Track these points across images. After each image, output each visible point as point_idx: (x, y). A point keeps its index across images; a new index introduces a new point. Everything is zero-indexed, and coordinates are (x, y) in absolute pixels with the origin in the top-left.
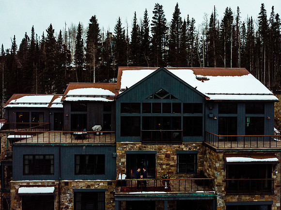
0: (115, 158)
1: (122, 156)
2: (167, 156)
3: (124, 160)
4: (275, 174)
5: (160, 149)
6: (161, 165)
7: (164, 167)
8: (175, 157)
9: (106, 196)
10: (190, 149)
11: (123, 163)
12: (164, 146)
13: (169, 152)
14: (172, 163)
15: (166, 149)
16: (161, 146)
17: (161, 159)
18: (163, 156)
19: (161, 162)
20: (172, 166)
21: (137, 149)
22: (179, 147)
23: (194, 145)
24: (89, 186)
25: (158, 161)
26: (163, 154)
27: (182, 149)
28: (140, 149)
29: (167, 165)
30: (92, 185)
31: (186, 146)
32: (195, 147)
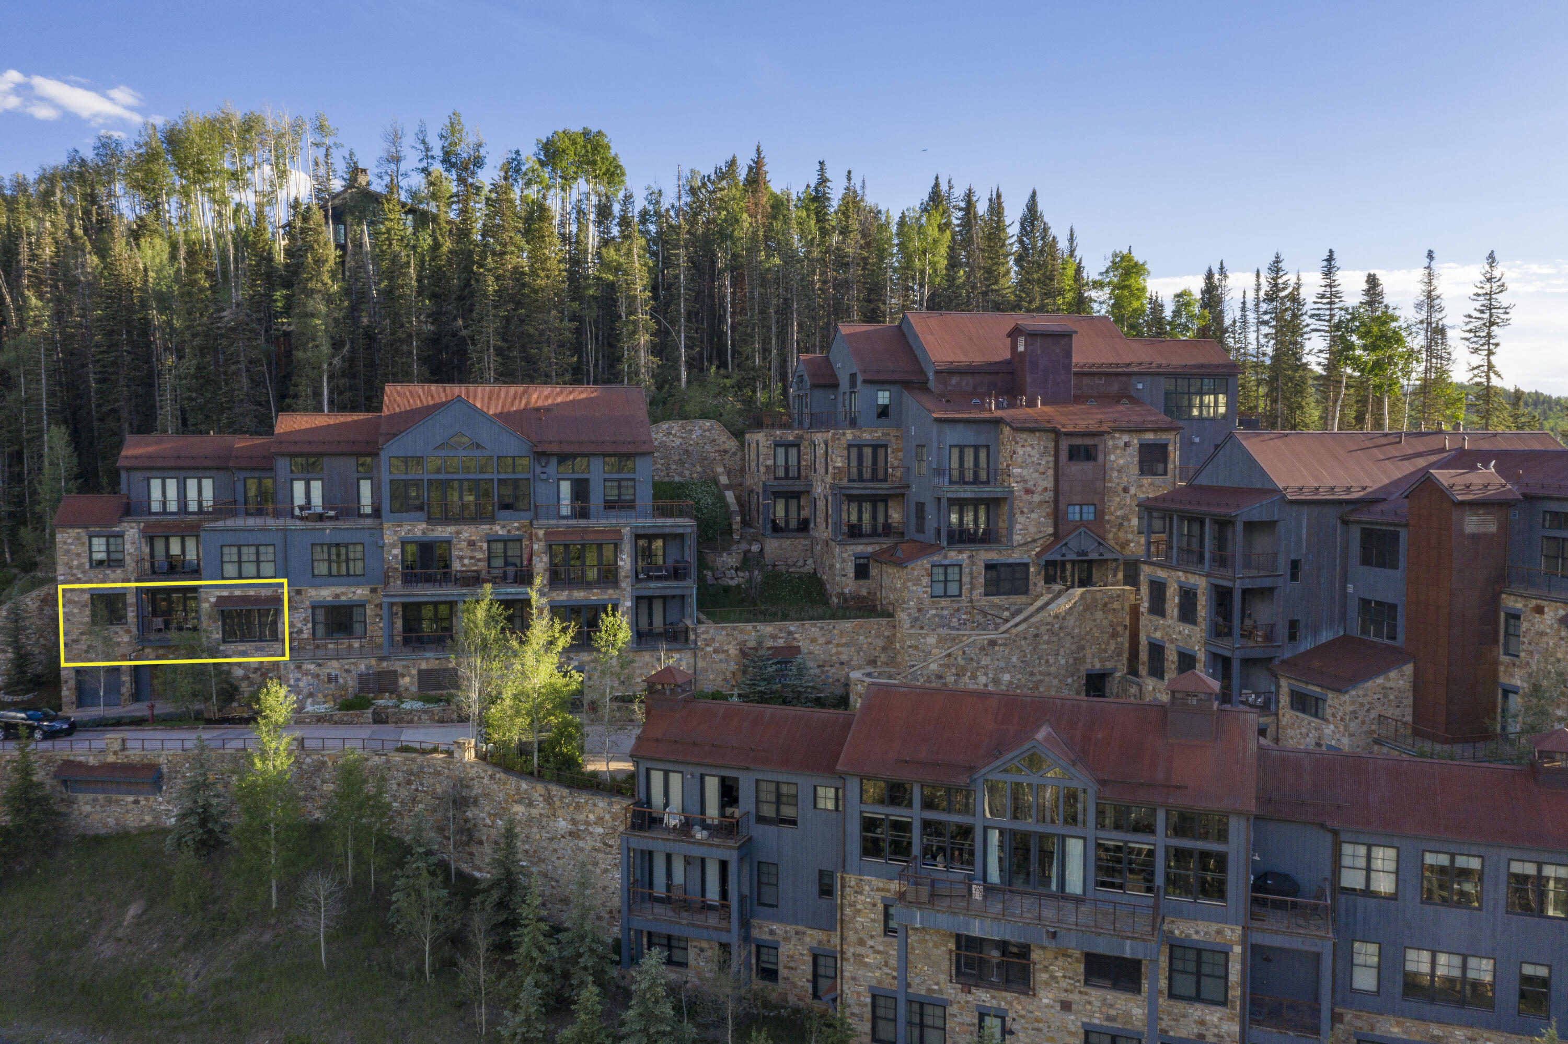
0: (382, 547)
1: (393, 546)
2: (472, 544)
3: (397, 551)
4: (622, 560)
5: (458, 533)
6: (461, 558)
7: (466, 561)
8: (485, 546)
9: (368, 612)
10: (509, 531)
11: (395, 556)
12: (466, 527)
13: (473, 538)
14: (479, 555)
15: (468, 532)
16: (460, 527)
17: (461, 549)
18: (464, 544)
19: (461, 553)
20: (479, 560)
21: (419, 534)
22: (491, 529)
23: (516, 525)
24: (337, 596)
25: (455, 553)
26: (464, 541)
27: (497, 532)
28: (424, 533)
29: (471, 558)
30: (343, 594)
31: (503, 527)
32: (518, 529)
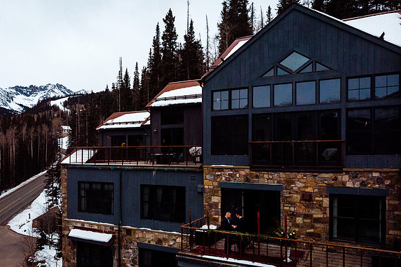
0: (202, 193)
1: (213, 192)
2: (307, 198)
3: (216, 199)
5: (290, 182)
6: (293, 215)
7: (299, 220)
8: (326, 201)
11: (215, 204)
12: (300, 176)
14: (317, 214)
16: (292, 175)
19: (292, 209)
20: (318, 220)
21: (242, 180)
22: (336, 179)
24: (160, 241)
25: (285, 208)
26: (297, 193)
27: (344, 183)
28: (247, 180)
30: (165, 240)
31: (354, 177)
32: (379, 181)
